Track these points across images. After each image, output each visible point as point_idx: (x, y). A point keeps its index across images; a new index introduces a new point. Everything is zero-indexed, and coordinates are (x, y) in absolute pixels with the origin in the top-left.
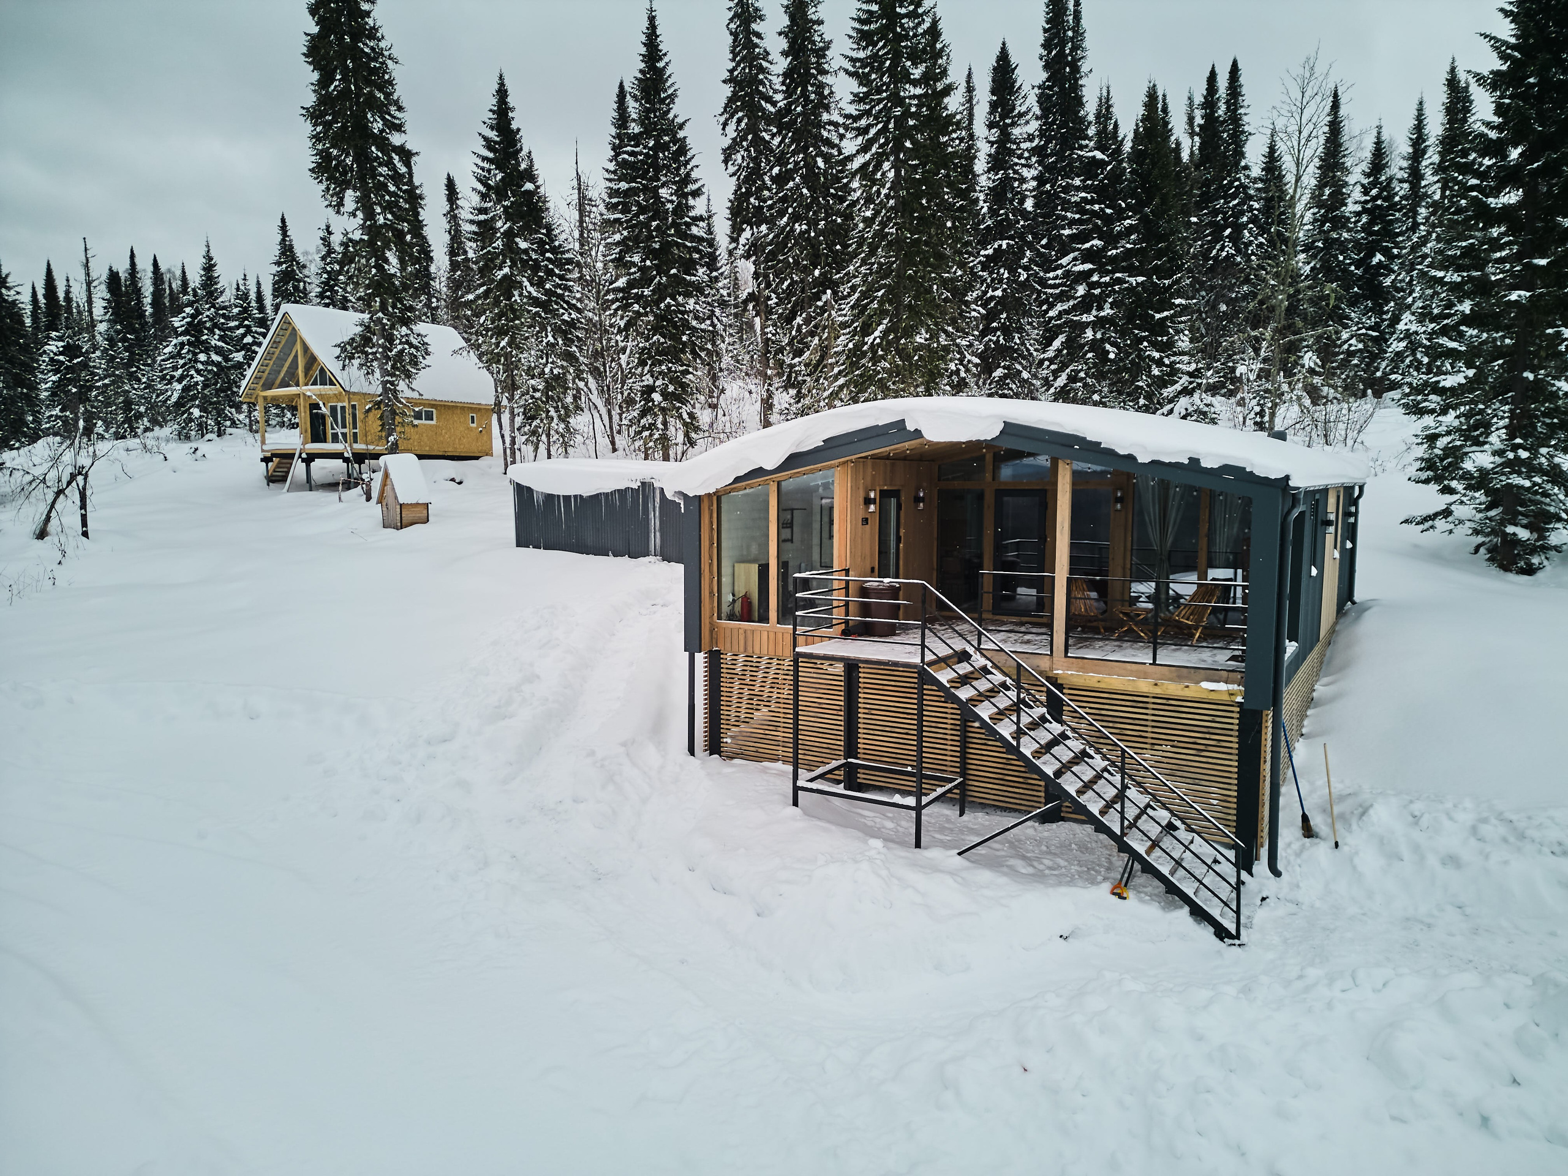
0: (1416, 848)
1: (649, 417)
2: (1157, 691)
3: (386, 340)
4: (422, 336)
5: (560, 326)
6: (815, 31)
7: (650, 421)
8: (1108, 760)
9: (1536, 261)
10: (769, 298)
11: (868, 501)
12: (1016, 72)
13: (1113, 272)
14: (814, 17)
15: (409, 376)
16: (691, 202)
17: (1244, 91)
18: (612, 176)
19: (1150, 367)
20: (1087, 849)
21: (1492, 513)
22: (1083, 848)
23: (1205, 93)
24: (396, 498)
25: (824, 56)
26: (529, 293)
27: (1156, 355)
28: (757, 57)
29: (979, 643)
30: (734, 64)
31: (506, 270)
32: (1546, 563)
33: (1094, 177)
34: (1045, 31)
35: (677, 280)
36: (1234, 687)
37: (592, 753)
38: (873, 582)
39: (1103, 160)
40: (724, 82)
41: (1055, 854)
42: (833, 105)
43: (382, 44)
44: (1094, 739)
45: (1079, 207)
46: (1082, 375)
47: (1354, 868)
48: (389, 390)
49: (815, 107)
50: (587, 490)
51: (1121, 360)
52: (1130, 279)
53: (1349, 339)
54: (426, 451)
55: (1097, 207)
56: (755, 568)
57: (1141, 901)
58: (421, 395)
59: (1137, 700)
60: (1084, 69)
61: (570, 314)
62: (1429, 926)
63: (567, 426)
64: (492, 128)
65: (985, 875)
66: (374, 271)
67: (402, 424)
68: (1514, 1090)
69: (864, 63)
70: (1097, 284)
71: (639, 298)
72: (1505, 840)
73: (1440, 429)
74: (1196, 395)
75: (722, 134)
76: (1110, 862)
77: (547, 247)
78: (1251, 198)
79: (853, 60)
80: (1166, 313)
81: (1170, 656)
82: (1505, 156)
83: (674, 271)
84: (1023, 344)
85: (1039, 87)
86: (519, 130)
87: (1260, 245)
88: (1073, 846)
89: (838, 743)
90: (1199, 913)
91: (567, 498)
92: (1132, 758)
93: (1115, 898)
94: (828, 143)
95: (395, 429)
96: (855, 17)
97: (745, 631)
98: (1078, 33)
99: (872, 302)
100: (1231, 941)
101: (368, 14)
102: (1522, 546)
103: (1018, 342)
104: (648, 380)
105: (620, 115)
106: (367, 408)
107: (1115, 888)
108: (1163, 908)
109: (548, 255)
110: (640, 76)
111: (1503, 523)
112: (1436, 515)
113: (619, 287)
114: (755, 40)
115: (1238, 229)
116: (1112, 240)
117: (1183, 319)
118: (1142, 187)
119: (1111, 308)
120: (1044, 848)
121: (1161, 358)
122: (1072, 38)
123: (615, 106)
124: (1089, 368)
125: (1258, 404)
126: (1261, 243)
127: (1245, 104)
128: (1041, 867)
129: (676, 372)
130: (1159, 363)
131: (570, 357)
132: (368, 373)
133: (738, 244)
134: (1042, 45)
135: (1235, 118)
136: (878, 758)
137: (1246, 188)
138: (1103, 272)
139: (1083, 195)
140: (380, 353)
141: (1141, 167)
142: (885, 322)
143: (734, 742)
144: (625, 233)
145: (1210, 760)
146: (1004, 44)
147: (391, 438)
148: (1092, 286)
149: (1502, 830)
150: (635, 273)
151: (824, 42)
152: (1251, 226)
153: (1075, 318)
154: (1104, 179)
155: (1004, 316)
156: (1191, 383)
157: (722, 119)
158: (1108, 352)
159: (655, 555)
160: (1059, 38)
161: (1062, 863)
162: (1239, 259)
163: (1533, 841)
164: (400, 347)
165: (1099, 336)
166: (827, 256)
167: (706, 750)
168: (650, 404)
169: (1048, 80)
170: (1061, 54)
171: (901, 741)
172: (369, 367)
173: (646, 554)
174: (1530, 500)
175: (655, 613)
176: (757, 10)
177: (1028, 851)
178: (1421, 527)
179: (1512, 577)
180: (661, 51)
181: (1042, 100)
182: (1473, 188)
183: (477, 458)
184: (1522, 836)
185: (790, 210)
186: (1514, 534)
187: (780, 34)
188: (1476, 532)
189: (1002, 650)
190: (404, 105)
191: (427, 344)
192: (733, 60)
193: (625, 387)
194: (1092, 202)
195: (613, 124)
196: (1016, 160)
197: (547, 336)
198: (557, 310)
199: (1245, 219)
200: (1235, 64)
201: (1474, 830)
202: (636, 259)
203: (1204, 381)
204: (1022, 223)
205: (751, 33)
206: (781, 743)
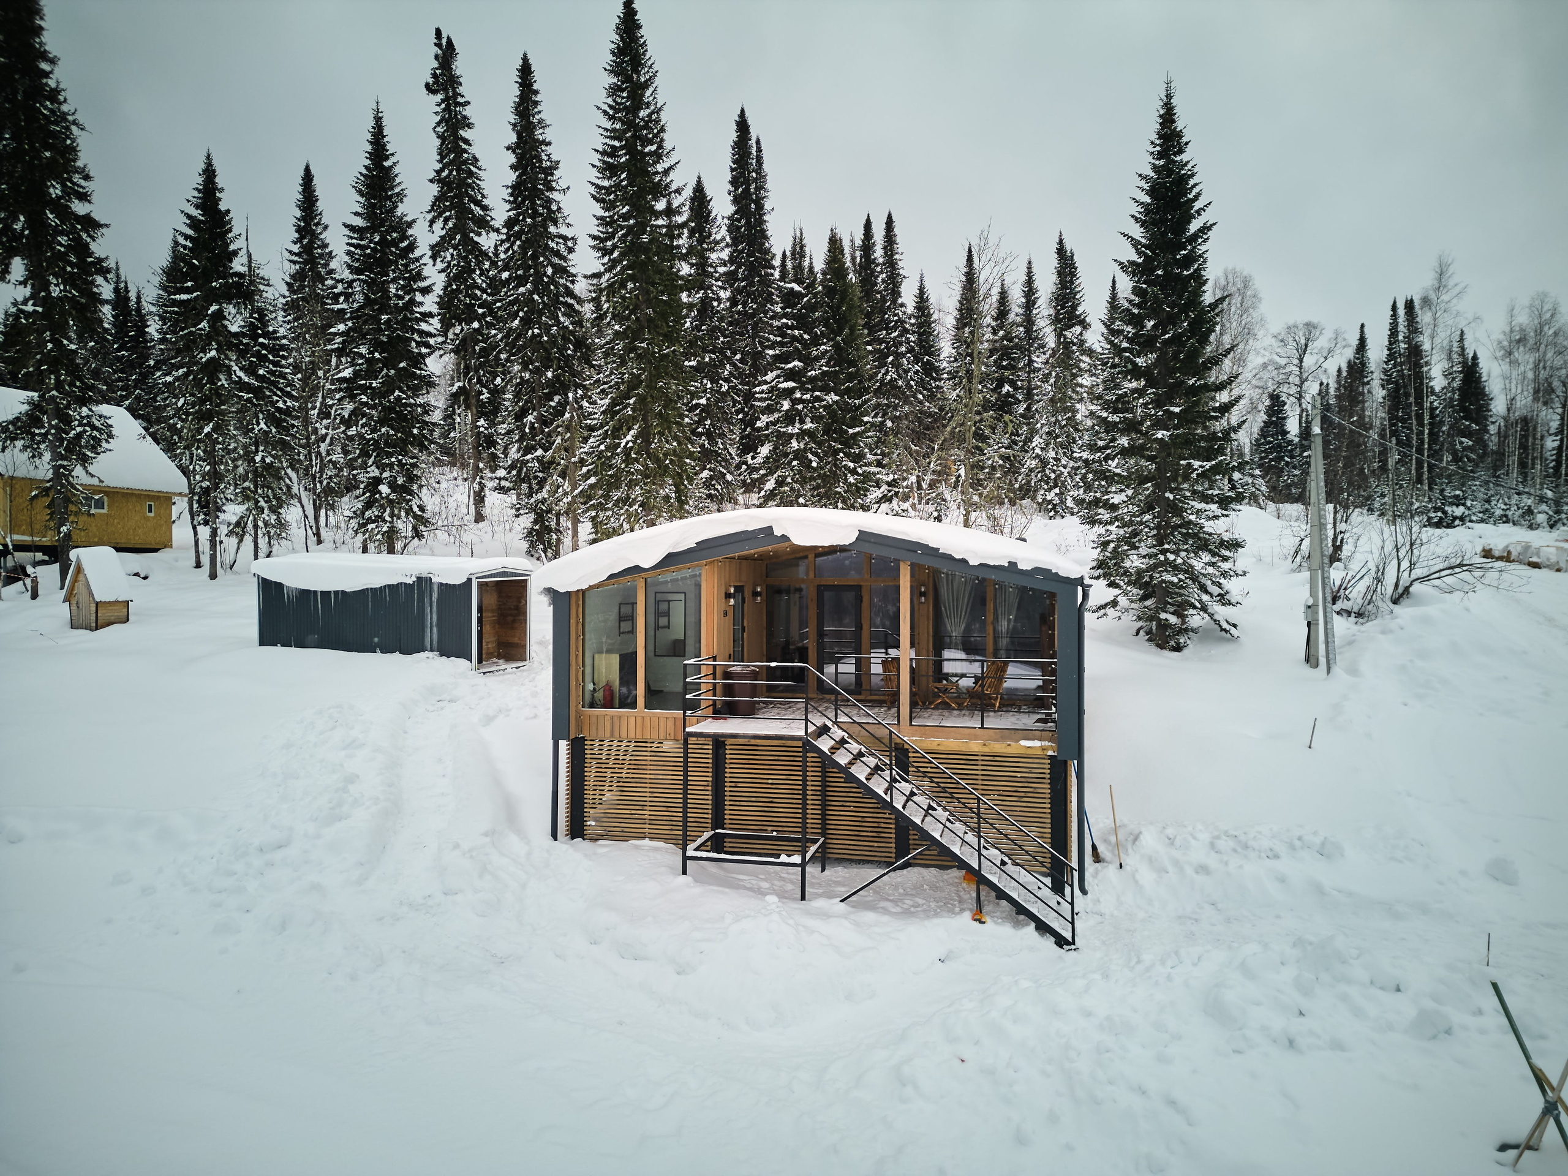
0: (1176, 863)
1: (374, 509)
2: (986, 750)
3: (61, 421)
4: (105, 417)
5: (273, 414)
6: (543, 151)
7: (376, 513)
8: (948, 810)
9: (1172, 409)
10: (480, 393)
11: (728, 596)
12: (711, 203)
13: (813, 390)
14: (541, 138)
15: (84, 460)
16: (419, 298)
17: (898, 239)
18: (296, 259)
19: (846, 475)
20: (937, 888)
21: (1148, 603)
22: (934, 887)
23: (863, 237)
24: (91, 594)
25: (552, 174)
26: (240, 378)
27: (851, 465)
28: (465, 162)
29: (836, 719)
30: (441, 165)
31: (213, 353)
32: (1189, 642)
33: (793, 306)
34: (732, 170)
35: (407, 375)
36: (1046, 743)
37: (457, 846)
38: (737, 667)
39: (800, 292)
40: (431, 181)
41: (911, 895)
42: (561, 220)
43: (65, 108)
44: (936, 794)
45: (781, 331)
46: (789, 480)
47: (1137, 882)
48: (60, 475)
49: (544, 220)
50: (351, 585)
51: (822, 468)
52: (827, 397)
53: (992, 455)
54: (123, 544)
55: (796, 332)
56: (615, 659)
57: (996, 923)
58: (101, 481)
59: (969, 758)
60: (767, 206)
61: (285, 402)
62: (1196, 920)
63: (278, 517)
64: (197, 207)
65: (870, 916)
66: (50, 346)
67: (76, 514)
68: (1302, 1019)
69: (608, 190)
70: (801, 401)
71: (364, 389)
72: (1235, 851)
73: (1112, 536)
74: (895, 502)
75: (430, 231)
76: (959, 896)
77: (260, 332)
78: (907, 331)
79: (597, 186)
80: (857, 429)
81: (993, 721)
82: (1143, 327)
83: (402, 365)
84: (726, 448)
85: (729, 218)
86: (228, 211)
87: (916, 372)
88: (925, 886)
89: (706, 816)
90: (1043, 928)
91: (326, 595)
92: (986, 803)
93: (976, 924)
94: (557, 254)
95: (67, 519)
96: (601, 150)
97: (612, 718)
98: (761, 177)
99: (625, 408)
100: (1068, 947)
101: (47, 74)
102: (1171, 628)
103: (721, 447)
104: (374, 472)
105: (305, 197)
106: (33, 494)
107: (975, 915)
108: (1014, 927)
109: (261, 340)
110: (365, 172)
111: (1158, 610)
112: (1106, 605)
113: (345, 378)
114: (464, 146)
115: (898, 356)
116: (809, 361)
117: (870, 434)
118: (834, 318)
119: (812, 422)
120: (901, 891)
121: (855, 468)
122: (756, 179)
123: (300, 189)
124: (795, 475)
125: (936, 510)
126: (917, 370)
127: (900, 251)
128: (905, 906)
129: (406, 464)
130: (854, 472)
131: (285, 446)
132: (33, 456)
133: (447, 338)
134: (730, 182)
135: (891, 263)
136: (744, 827)
137: (903, 322)
138: (804, 390)
139: (784, 320)
140: (52, 435)
141: (832, 302)
142: (636, 427)
143: (598, 824)
144: (350, 324)
145: (1029, 805)
146: (699, 178)
147: (64, 529)
148: (795, 402)
149: (1231, 843)
150: (362, 364)
151: (551, 162)
152: (909, 355)
153: (782, 430)
154: (802, 308)
155: (708, 422)
156: (889, 491)
157: (430, 216)
158: (811, 462)
159: (432, 651)
160: (744, 177)
161: (920, 901)
162: (900, 383)
163: (1254, 849)
164: (79, 429)
165: (802, 446)
166: (559, 359)
167: (567, 835)
168: (377, 496)
169: (736, 212)
170: (747, 191)
171: (766, 809)
172: (35, 449)
173: (422, 649)
174: (1176, 594)
175: (442, 709)
176: (465, 117)
177: (889, 895)
178: (1096, 615)
179: (1166, 653)
180: (387, 151)
181: (731, 229)
182: (1125, 350)
183: (156, 550)
184: (1246, 847)
185: (521, 314)
186: (1166, 620)
187: (508, 148)
188: (1140, 618)
189: (880, 723)
190: (91, 174)
191: (111, 426)
192: (440, 161)
193: (324, 476)
194: (792, 328)
195: (298, 206)
196: (714, 282)
197: (258, 424)
198: (270, 397)
199: (904, 349)
200: (890, 217)
201: (1212, 845)
202: (363, 350)
203: (901, 490)
204: (722, 339)
205: (459, 139)
206: (648, 822)
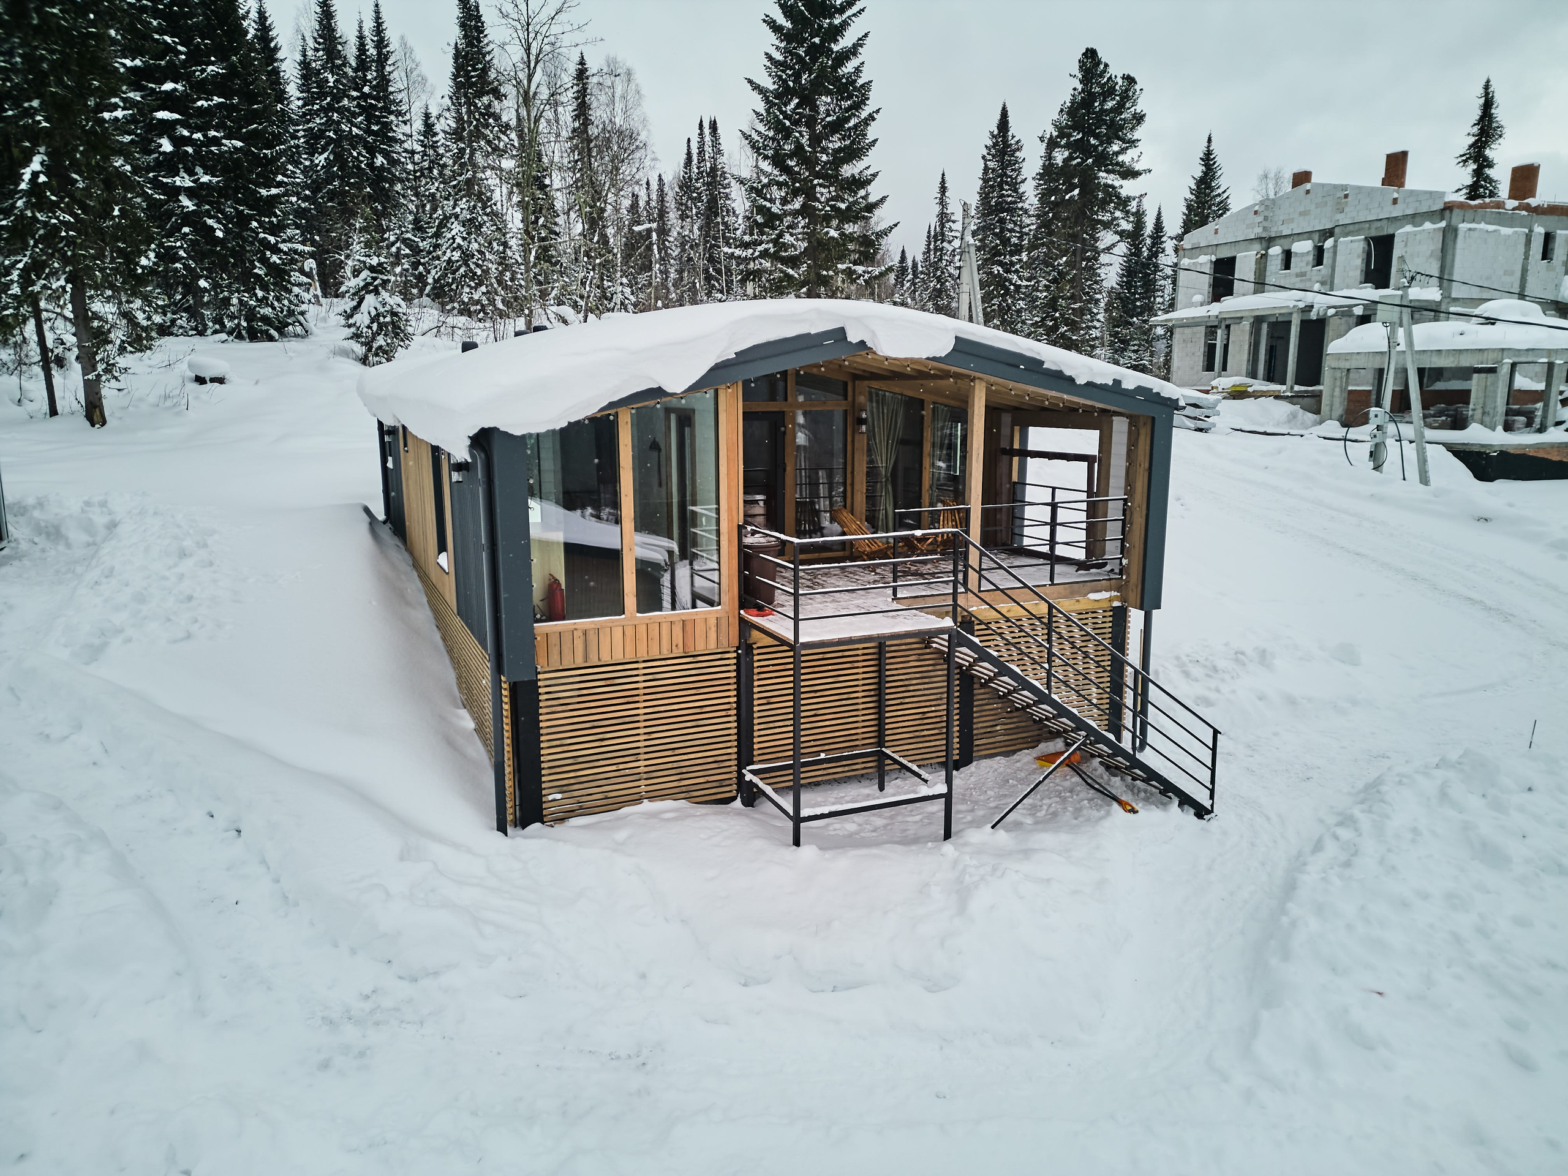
80: (274, 191)
89: (727, 751)
90: (1186, 800)
93: (1132, 815)
97: (585, 633)
100: (1207, 817)
107: (1123, 805)
143: (566, 795)
206: (645, 776)
